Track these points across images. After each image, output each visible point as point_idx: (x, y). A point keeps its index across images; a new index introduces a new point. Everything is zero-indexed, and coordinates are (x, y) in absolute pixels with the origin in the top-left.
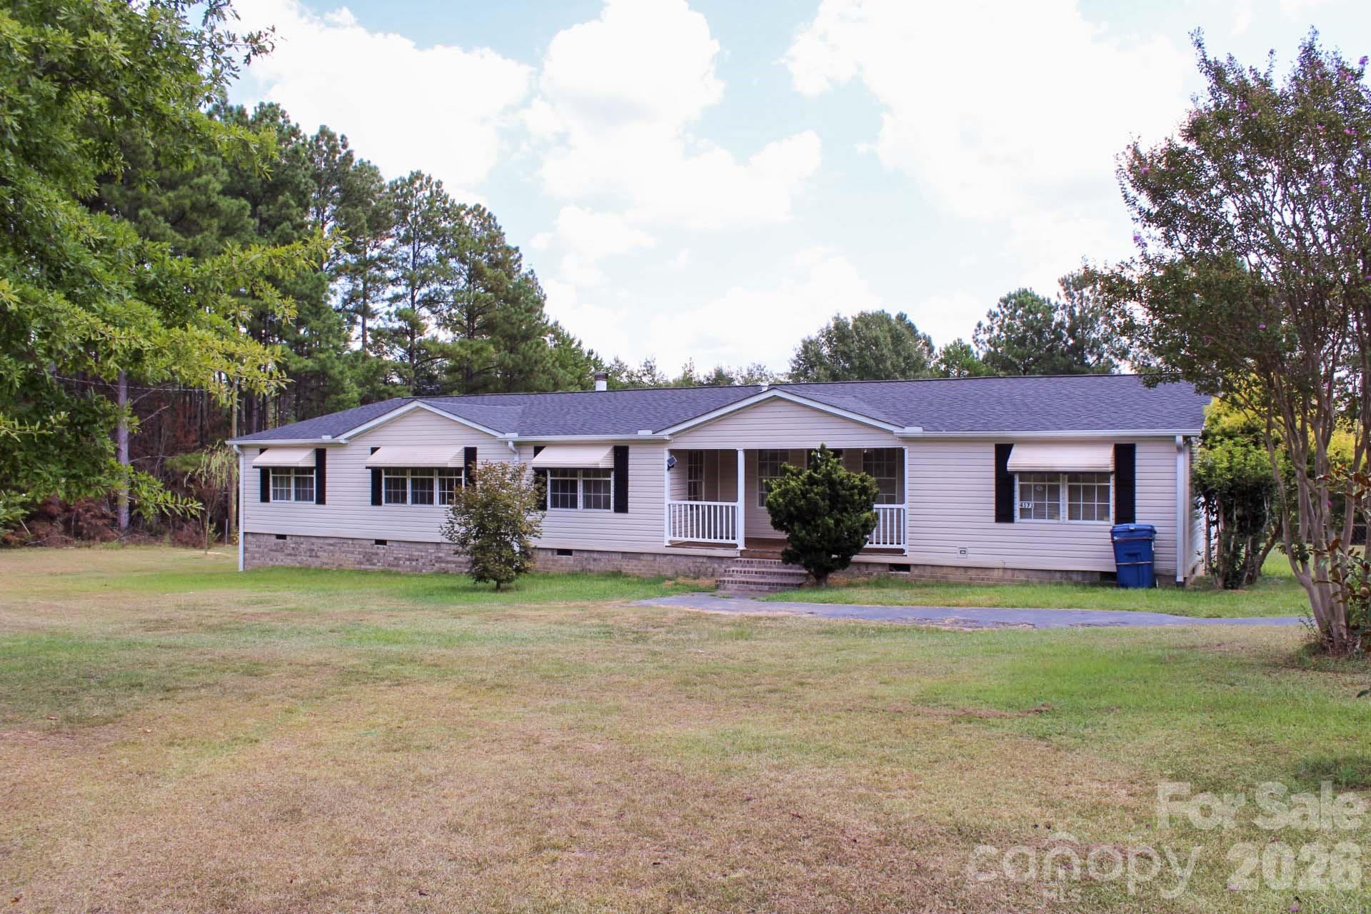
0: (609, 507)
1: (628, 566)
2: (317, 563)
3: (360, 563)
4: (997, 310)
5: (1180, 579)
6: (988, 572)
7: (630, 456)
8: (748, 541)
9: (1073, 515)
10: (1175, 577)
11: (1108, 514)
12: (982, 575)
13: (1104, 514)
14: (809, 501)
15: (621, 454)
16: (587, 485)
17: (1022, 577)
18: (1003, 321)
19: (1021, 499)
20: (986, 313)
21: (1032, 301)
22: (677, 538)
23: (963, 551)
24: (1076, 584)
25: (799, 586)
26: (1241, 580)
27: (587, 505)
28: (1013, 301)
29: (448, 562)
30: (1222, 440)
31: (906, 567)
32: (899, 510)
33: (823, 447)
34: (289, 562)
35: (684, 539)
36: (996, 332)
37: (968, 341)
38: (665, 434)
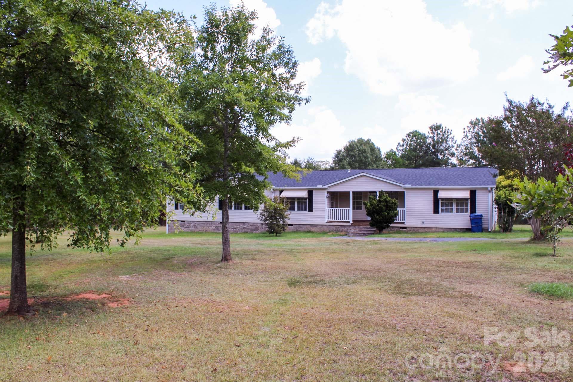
0: (306, 210)
1: (312, 229)
2: (197, 230)
3: (214, 230)
4: (405, 138)
5: (490, 230)
6: (431, 229)
7: (314, 194)
8: (353, 221)
9: (457, 211)
10: (488, 229)
11: (468, 211)
12: (429, 230)
13: (467, 211)
14: (380, 207)
15: (310, 193)
16: (298, 203)
17: (442, 230)
18: (408, 142)
19: (442, 206)
20: (401, 139)
21: (419, 135)
22: (330, 220)
23: (423, 223)
24: (459, 232)
25: (373, 234)
26: (508, 230)
27: (298, 209)
28: (412, 135)
29: (248, 229)
30: (502, 189)
31: (405, 228)
32: (403, 210)
33: (382, 191)
34: (186, 230)
35: (332, 220)
36: (405, 146)
37: (395, 150)
38: (326, 187)
